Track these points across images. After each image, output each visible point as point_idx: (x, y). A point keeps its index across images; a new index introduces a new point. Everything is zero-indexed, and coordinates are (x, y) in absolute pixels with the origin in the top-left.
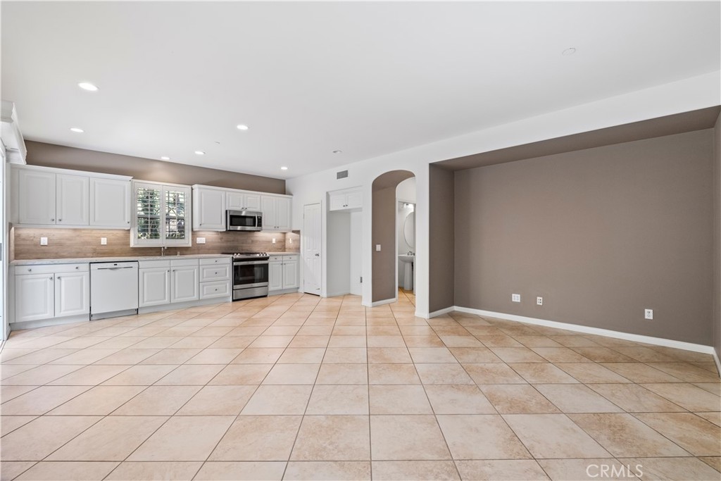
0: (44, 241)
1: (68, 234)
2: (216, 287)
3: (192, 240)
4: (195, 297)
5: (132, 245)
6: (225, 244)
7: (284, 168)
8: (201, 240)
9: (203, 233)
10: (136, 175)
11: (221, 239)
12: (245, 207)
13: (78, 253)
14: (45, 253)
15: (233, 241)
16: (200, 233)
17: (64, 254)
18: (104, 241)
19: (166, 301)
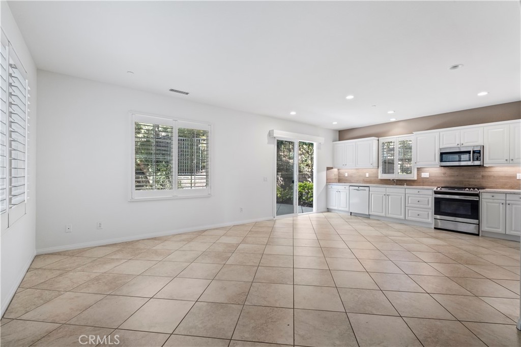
0: (346, 175)
1: (354, 171)
2: (419, 213)
3: (418, 175)
4: (402, 217)
5: (379, 178)
6: (448, 179)
7: (483, 94)
8: (425, 175)
9: (427, 169)
10: (378, 135)
11: (444, 174)
12: (462, 142)
13: (357, 181)
14: (346, 180)
15: (457, 176)
16: (425, 169)
17: (353, 181)
18: (367, 175)
19: (383, 214)
